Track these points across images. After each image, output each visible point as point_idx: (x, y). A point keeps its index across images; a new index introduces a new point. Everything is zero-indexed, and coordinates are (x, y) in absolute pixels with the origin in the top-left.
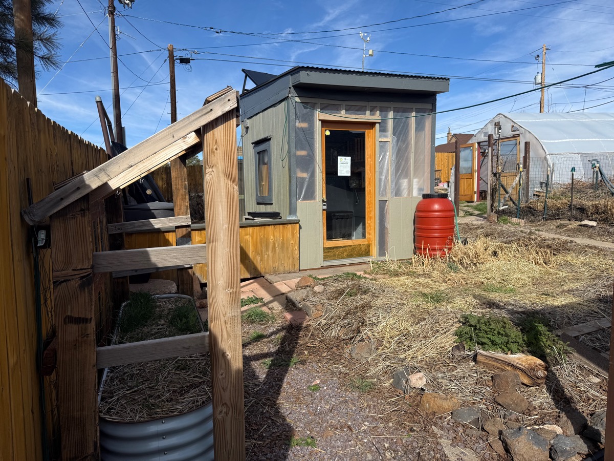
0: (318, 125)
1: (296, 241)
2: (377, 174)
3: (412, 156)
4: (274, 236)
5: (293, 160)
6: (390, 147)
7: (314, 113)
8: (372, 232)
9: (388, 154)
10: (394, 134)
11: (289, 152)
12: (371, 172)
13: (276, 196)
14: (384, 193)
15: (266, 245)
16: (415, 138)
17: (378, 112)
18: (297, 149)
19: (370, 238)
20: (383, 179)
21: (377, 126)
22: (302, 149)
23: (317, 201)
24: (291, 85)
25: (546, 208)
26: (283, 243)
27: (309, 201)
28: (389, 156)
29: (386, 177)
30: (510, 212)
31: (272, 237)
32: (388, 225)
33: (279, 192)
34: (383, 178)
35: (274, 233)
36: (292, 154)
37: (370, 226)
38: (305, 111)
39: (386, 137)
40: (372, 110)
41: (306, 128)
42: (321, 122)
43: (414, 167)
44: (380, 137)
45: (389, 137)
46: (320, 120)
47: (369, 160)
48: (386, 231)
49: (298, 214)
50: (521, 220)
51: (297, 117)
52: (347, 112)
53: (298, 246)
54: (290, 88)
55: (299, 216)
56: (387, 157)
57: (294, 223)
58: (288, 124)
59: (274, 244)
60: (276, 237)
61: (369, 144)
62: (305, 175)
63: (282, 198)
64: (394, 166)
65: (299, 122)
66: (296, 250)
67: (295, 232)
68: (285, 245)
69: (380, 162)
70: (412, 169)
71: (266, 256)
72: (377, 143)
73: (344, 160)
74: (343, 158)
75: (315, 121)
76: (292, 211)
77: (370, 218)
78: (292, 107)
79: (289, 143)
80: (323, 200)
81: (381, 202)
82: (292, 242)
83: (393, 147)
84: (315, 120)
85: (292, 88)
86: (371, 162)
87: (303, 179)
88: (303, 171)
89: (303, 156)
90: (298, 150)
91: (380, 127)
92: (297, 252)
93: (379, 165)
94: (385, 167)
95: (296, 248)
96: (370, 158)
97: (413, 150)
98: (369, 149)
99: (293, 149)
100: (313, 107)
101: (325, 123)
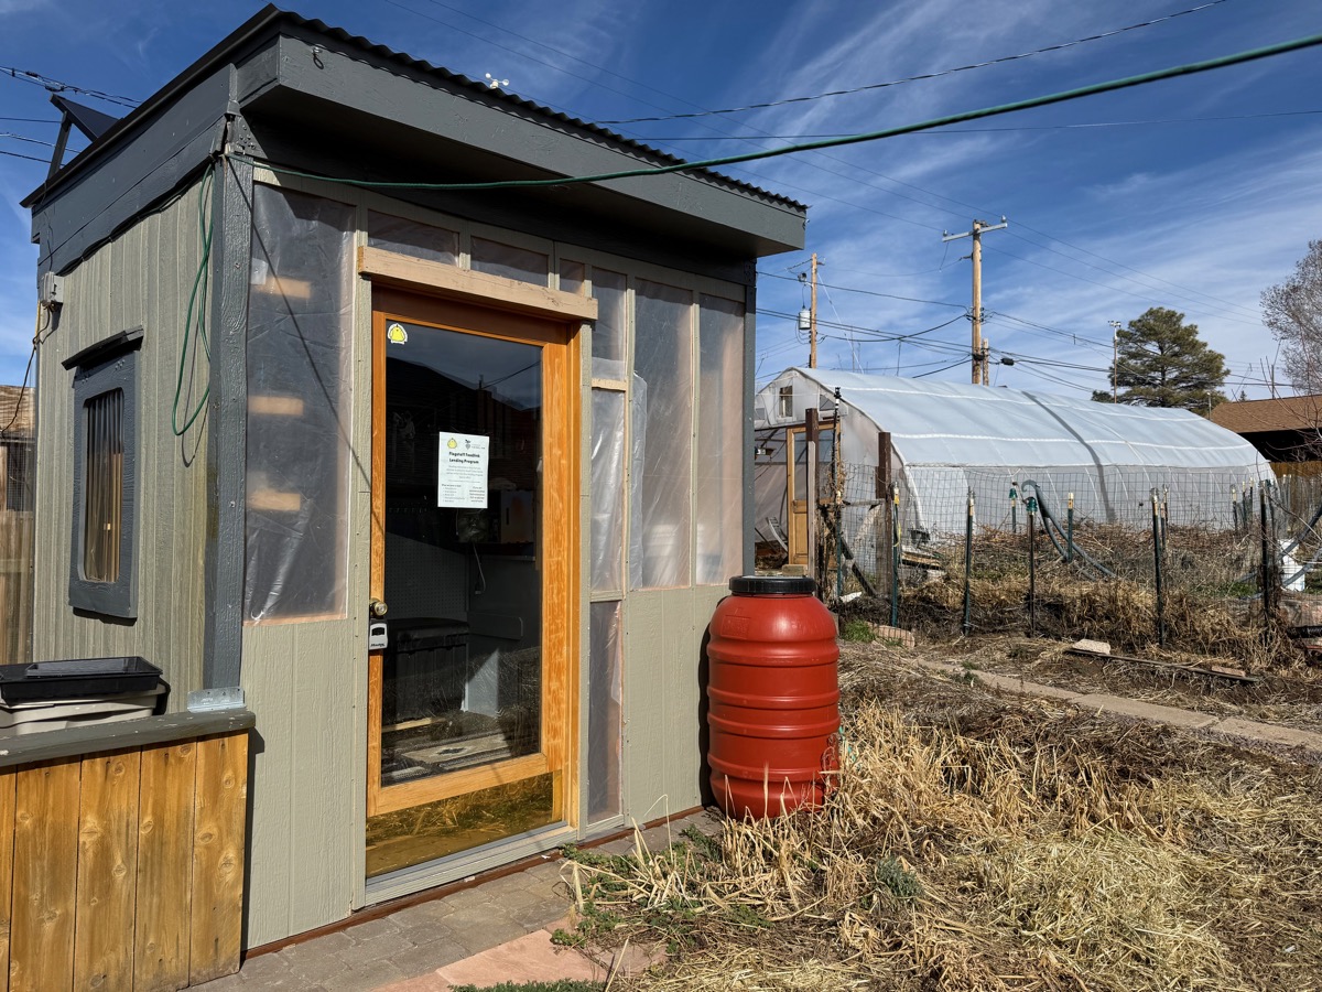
0: (357, 296)
1: (229, 820)
2: (585, 504)
3: (692, 446)
4: (103, 814)
5: (233, 434)
6: (625, 409)
7: (339, 242)
8: (563, 724)
9: (619, 434)
10: (639, 367)
11: (214, 394)
12: (561, 497)
13: (151, 589)
14: (607, 574)
15: (55, 863)
16: (701, 390)
17: (587, 284)
18: (252, 386)
19: (556, 750)
20: (605, 526)
21: (585, 331)
22: (280, 387)
23: (343, 615)
24: (233, 106)
25: (969, 603)
26: (157, 840)
27: (304, 620)
28: (623, 444)
29: (614, 519)
30: (872, 610)
31: (91, 822)
32: (620, 695)
33: (163, 571)
34: (604, 517)
35: (102, 799)
36: (227, 403)
37: (557, 701)
38: (299, 227)
39: (614, 375)
40: (570, 276)
41: (301, 302)
42: (368, 284)
43: (700, 484)
44: (596, 371)
45: (623, 375)
46: (365, 275)
47: (557, 452)
48: (611, 718)
49: (247, 683)
50: (904, 633)
51: (256, 245)
52: (477, 263)
53: (239, 840)
54: (230, 118)
55: (253, 693)
56: (617, 446)
57: (222, 735)
58: (215, 273)
59: (104, 852)
60: (114, 814)
61: (556, 395)
62: (289, 502)
63: (175, 602)
64: (638, 477)
65: (271, 269)
66: (227, 863)
67: (228, 774)
68: (171, 851)
69: (595, 462)
70: (692, 491)
71: (49, 927)
72: (586, 393)
73: (461, 448)
74: (461, 438)
75: (344, 278)
76: (221, 668)
77: (559, 671)
78: (234, 202)
79: (214, 358)
80: (372, 609)
81: (597, 607)
82: (209, 827)
83: (635, 414)
84: (344, 271)
85: (240, 119)
86: (564, 462)
87: (281, 519)
88: (278, 484)
89: (284, 418)
90: (258, 392)
91: (595, 337)
92: (232, 874)
93: (593, 474)
94: (612, 481)
95: (232, 853)
96: (560, 446)
97: (693, 428)
98: (556, 416)
99: (234, 385)
100: (340, 217)
101: (386, 292)
